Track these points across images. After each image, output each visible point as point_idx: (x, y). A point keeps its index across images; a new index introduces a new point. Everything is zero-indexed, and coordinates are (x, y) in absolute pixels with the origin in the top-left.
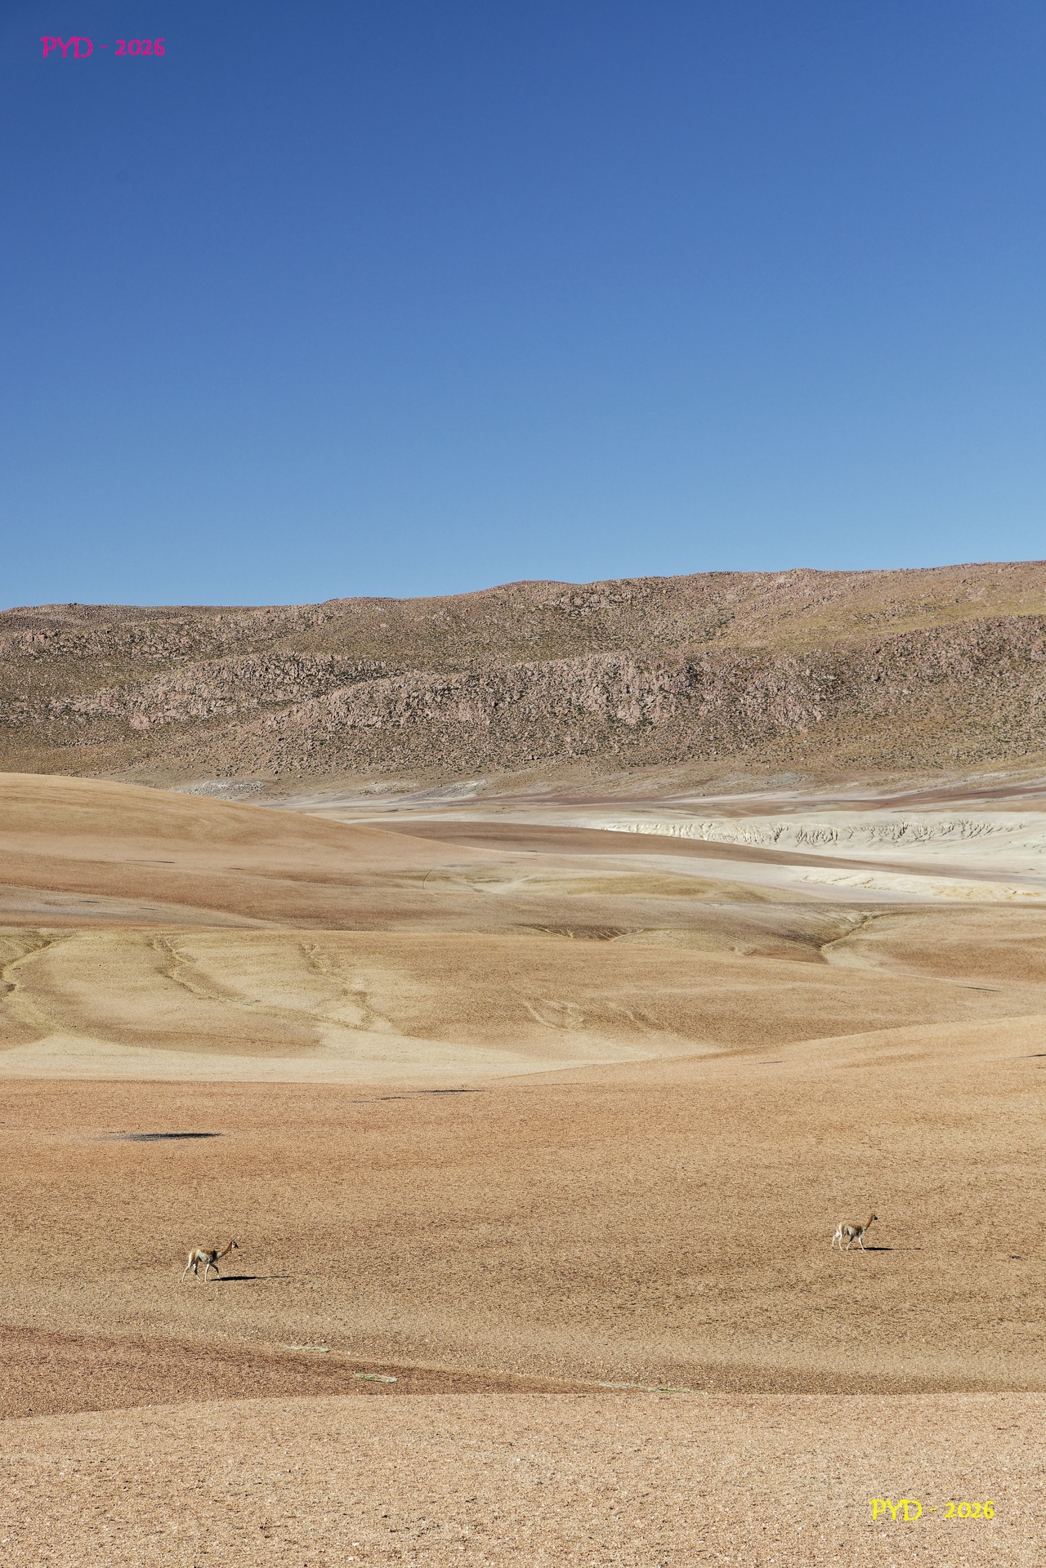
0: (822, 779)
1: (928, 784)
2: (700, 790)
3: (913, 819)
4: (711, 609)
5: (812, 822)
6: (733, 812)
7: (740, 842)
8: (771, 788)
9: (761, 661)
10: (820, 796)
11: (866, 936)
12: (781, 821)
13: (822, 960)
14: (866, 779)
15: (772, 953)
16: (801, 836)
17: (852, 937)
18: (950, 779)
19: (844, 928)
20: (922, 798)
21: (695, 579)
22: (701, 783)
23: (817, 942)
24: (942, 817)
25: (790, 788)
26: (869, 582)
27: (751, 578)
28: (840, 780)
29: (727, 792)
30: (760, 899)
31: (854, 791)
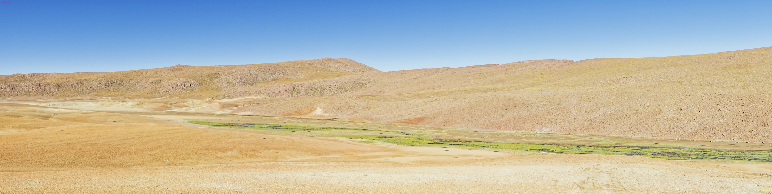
0: (57, 98)
1: (70, 98)
2: (40, 99)
3: (68, 103)
4: (42, 77)
5: (54, 103)
6: (44, 102)
7: (45, 106)
8: (50, 99)
9: (49, 84)
10: (56, 100)
11: (55, 117)
12: (50, 103)
13: (48, 120)
14: (62, 98)
15: (41, 119)
16: (53, 105)
17: (53, 117)
18: (73, 98)
19: (52, 116)
20: (70, 100)
21: (40, 74)
22: (40, 98)
23: (48, 117)
24: (72, 103)
25: (52, 99)
26: (63, 74)
27: (48, 73)
28: (59, 98)
29: (44, 99)
30: (44, 112)
31: (61, 99)
